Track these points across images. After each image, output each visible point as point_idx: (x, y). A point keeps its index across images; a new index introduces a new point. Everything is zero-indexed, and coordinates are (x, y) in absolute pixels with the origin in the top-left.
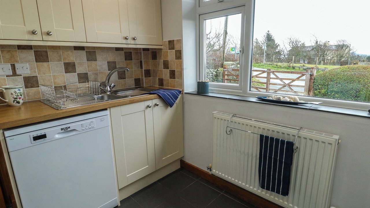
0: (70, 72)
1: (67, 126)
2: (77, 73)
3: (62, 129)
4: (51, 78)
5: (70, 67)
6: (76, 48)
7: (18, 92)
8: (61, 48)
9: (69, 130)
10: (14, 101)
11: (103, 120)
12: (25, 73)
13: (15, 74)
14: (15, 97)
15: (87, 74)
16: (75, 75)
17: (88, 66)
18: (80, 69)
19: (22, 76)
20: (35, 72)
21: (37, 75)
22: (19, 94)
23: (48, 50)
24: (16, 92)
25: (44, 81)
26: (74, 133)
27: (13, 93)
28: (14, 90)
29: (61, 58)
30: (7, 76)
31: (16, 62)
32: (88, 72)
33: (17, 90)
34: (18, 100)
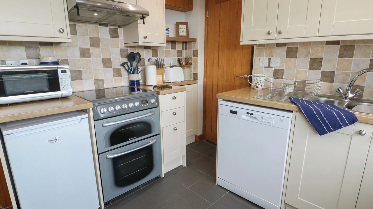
0: (314, 69)
1: (251, 112)
2: (321, 70)
3: (247, 113)
4: (294, 73)
5: (316, 63)
6: (328, 43)
7: (259, 79)
8: (312, 44)
9: (252, 115)
10: (255, 85)
11: (282, 121)
12: (276, 66)
13: (269, 66)
14: (256, 83)
15: (334, 72)
16: (320, 72)
17: (338, 64)
18: (326, 67)
19: (274, 68)
20: (283, 66)
21: (284, 69)
22: (259, 81)
23: (298, 46)
24: (257, 79)
25: (288, 75)
26: (255, 120)
27: (255, 79)
28: (256, 77)
29: (308, 54)
30: (264, 67)
31: (273, 57)
32: (336, 71)
33: (258, 78)
34: (257, 85)
